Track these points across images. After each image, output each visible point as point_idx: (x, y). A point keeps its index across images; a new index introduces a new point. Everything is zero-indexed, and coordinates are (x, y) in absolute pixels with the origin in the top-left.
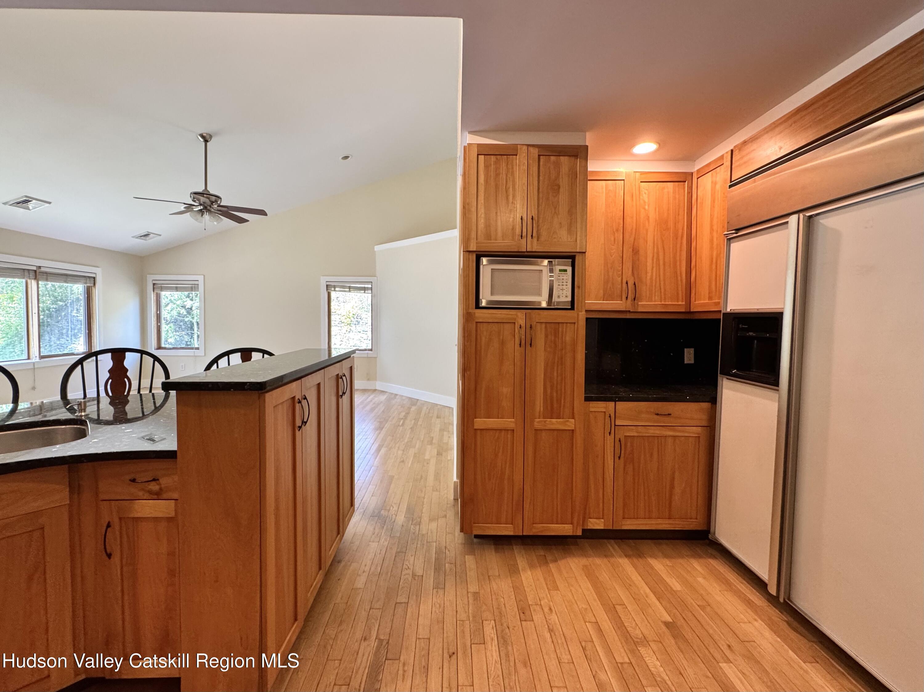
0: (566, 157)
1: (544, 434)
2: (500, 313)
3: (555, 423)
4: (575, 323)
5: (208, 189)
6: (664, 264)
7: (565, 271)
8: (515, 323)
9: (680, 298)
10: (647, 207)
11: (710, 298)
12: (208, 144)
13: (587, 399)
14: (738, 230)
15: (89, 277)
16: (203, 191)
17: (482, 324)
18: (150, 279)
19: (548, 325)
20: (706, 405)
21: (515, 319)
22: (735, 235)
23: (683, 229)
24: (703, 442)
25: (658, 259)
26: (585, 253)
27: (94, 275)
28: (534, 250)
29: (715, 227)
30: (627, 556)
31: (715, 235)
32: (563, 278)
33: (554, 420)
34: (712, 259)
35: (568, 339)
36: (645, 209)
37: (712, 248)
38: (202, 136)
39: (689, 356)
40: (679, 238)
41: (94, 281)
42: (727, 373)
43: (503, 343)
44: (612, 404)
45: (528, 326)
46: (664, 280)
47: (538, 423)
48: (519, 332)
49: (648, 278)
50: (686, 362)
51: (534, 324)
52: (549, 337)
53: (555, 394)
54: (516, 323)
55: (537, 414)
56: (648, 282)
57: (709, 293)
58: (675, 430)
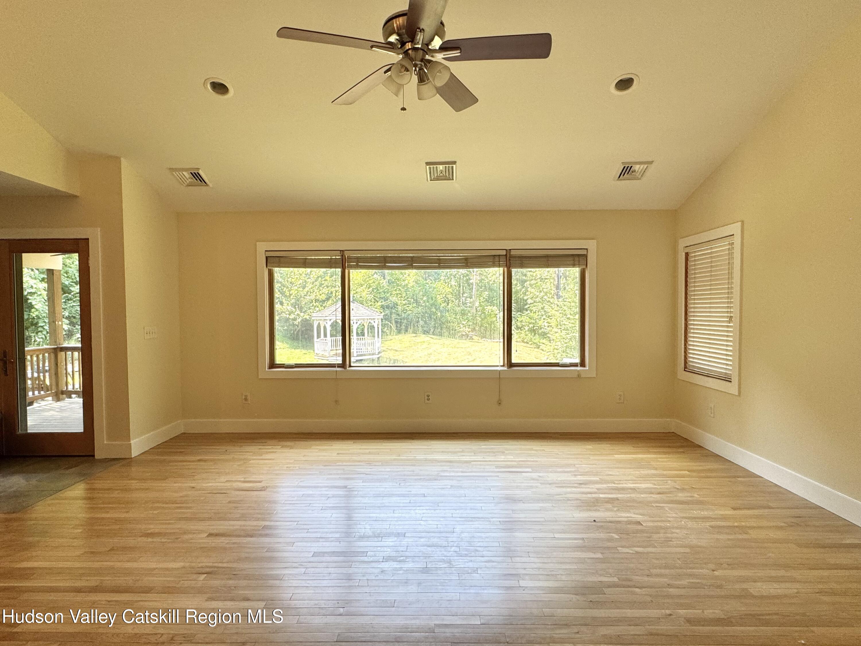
15: (578, 256)
18: (682, 243)
27: (585, 253)
41: (587, 260)
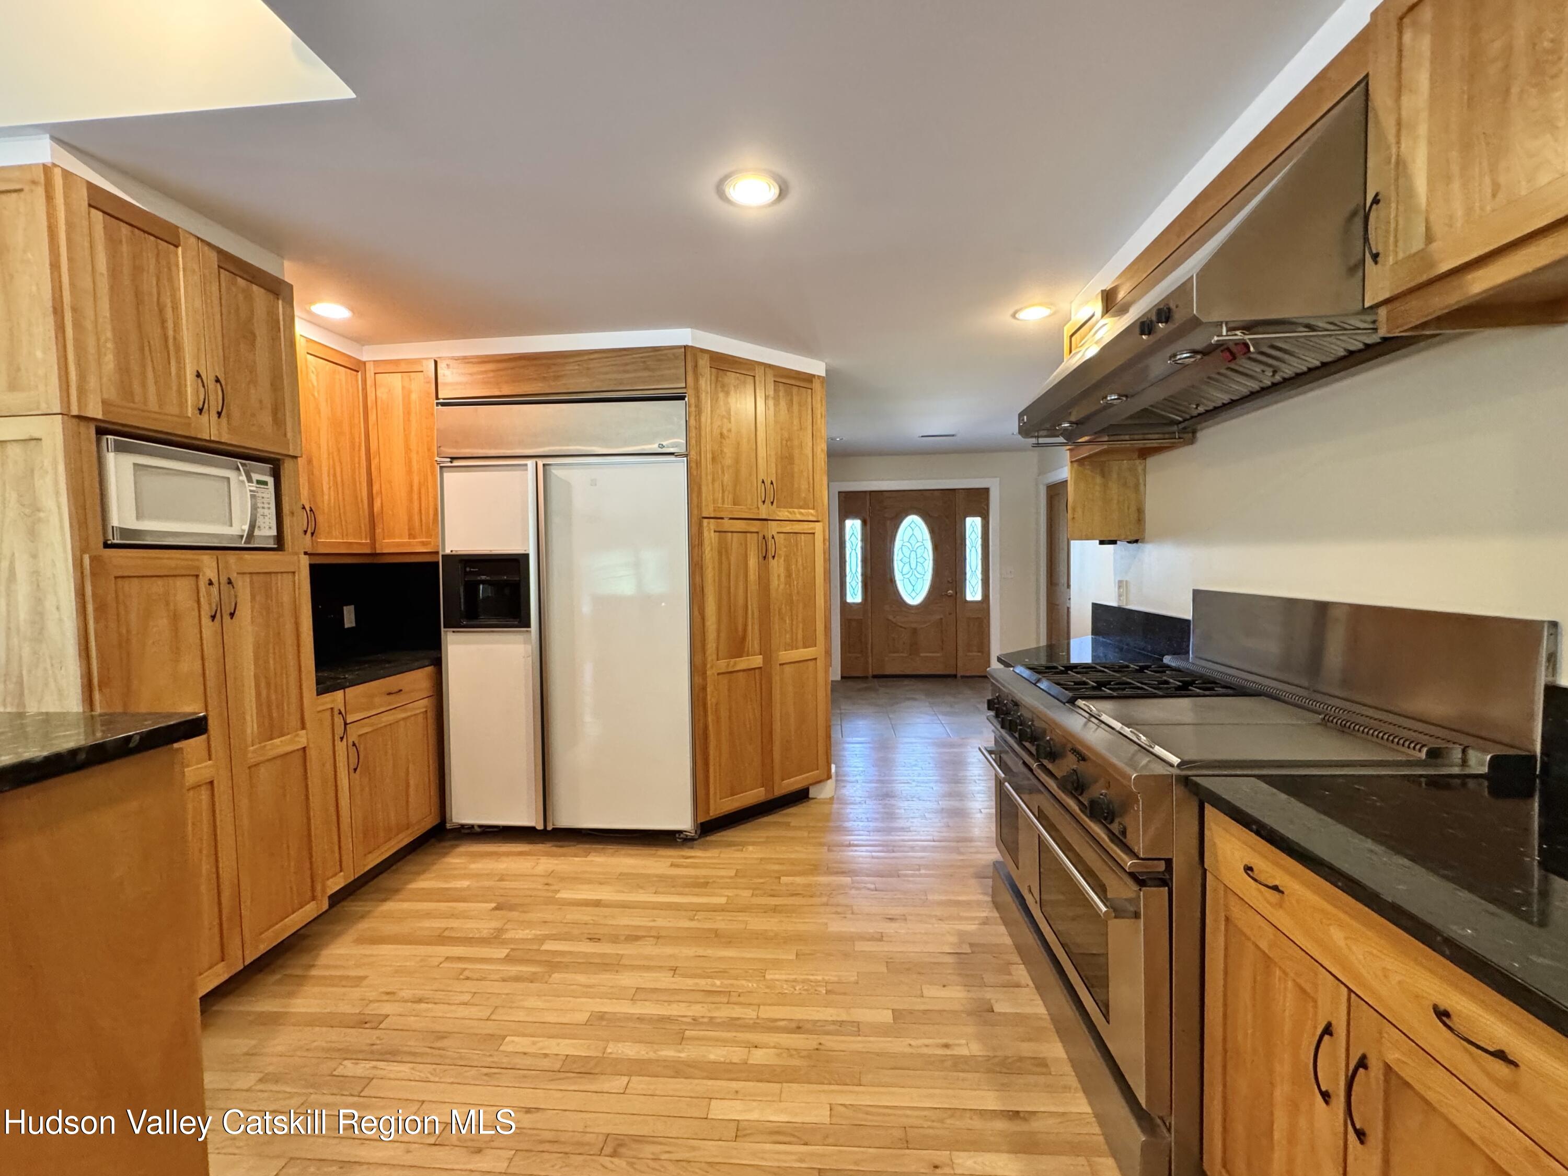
0: (262, 290)
1: (262, 770)
2: (167, 556)
3: (281, 745)
4: (294, 573)
6: (343, 485)
7: (265, 483)
8: (197, 576)
9: (364, 535)
10: (316, 394)
11: (411, 536)
13: (319, 693)
14: (453, 459)
17: (127, 581)
19: (255, 577)
20: (429, 669)
21: (198, 568)
22: (449, 464)
23: (360, 438)
24: (431, 715)
25: (335, 475)
26: (296, 457)
28: (223, 440)
29: (413, 446)
30: (384, 900)
31: (414, 456)
32: (263, 495)
33: (277, 741)
34: (412, 486)
35: (286, 599)
36: (313, 395)
37: (409, 472)
39: (349, 618)
40: (357, 449)
42: (455, 624)
43: (175, 618)
44: (340, 694)
45: (224, 580)
46: (344, 506)
47: (253, 754)
48: (209, 594)
49: (326, 502)
50: (346, 626)
51: (234, 576)
52: (258, 598)
53: (273, 697)
54: (201, 577)
55: (249, 740)
56: (326, 510)
57: (409, 529)
58: (406, 711)
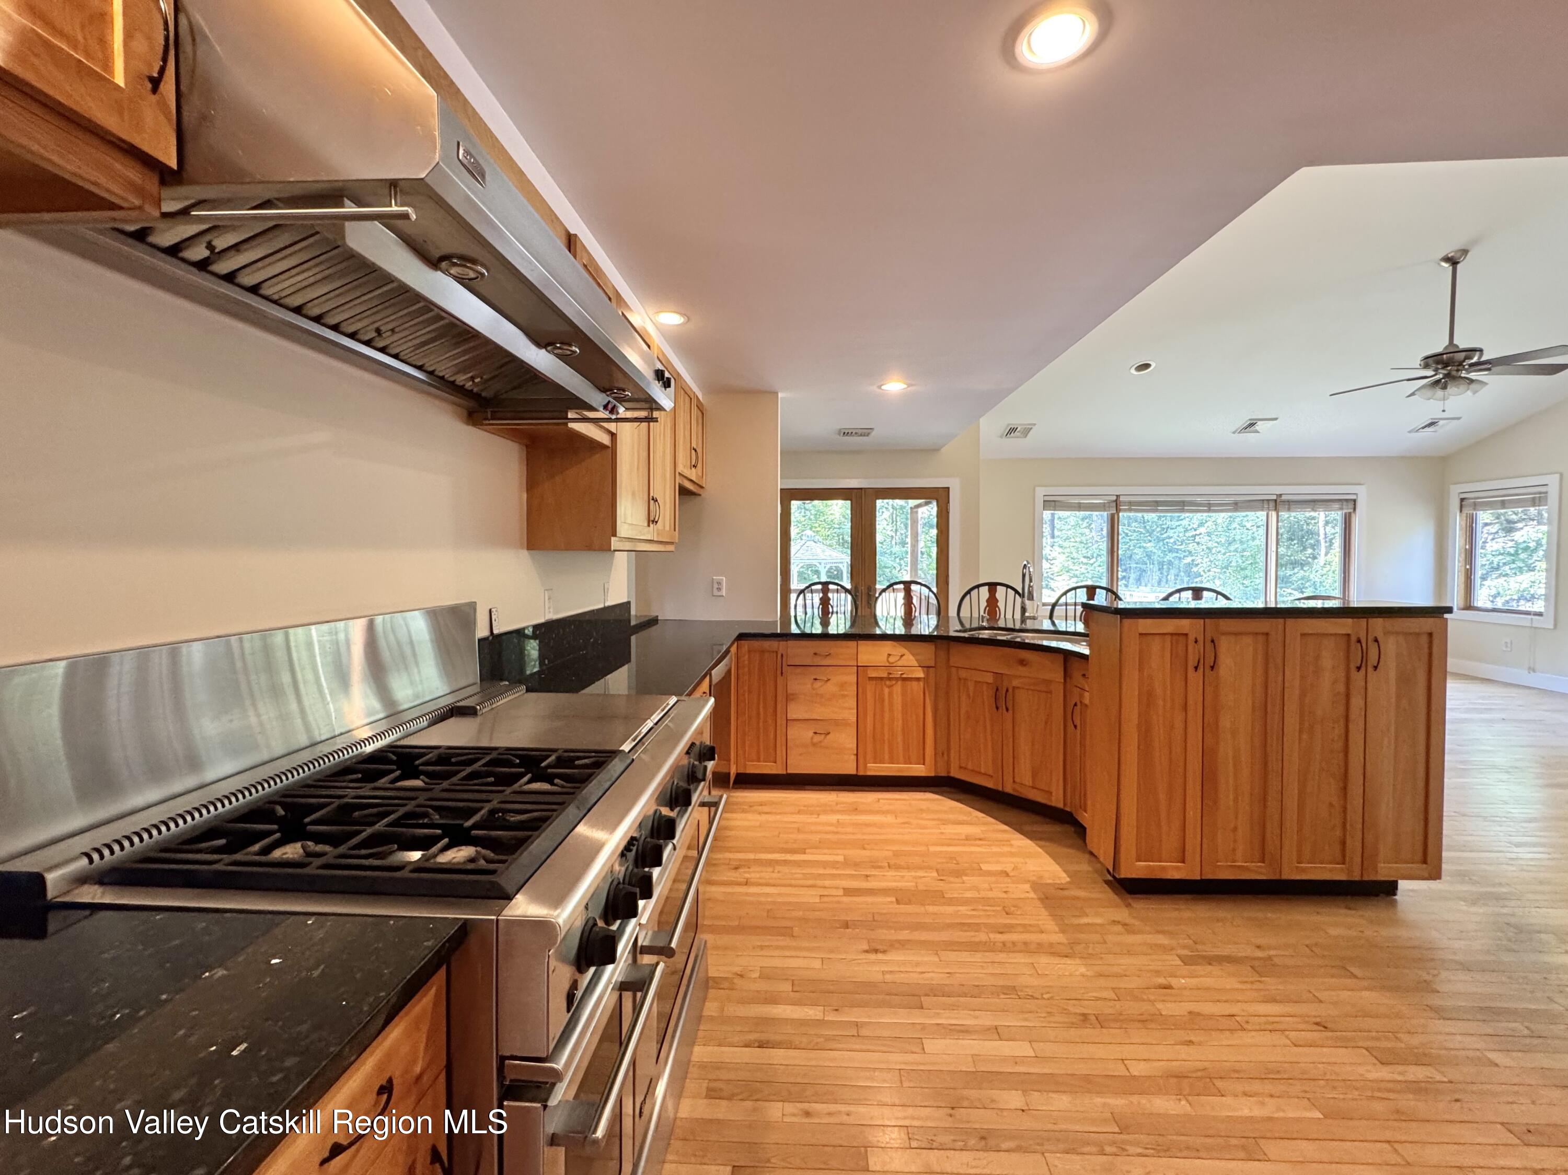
5: (1455, 342)
12: (1459, 266)
15: (1347, 500)
16: (1446, 348)
18: (1453, 492)
27: (1354, 497)
38: (1447, 259)
41: (1355, 505)
